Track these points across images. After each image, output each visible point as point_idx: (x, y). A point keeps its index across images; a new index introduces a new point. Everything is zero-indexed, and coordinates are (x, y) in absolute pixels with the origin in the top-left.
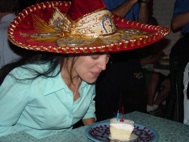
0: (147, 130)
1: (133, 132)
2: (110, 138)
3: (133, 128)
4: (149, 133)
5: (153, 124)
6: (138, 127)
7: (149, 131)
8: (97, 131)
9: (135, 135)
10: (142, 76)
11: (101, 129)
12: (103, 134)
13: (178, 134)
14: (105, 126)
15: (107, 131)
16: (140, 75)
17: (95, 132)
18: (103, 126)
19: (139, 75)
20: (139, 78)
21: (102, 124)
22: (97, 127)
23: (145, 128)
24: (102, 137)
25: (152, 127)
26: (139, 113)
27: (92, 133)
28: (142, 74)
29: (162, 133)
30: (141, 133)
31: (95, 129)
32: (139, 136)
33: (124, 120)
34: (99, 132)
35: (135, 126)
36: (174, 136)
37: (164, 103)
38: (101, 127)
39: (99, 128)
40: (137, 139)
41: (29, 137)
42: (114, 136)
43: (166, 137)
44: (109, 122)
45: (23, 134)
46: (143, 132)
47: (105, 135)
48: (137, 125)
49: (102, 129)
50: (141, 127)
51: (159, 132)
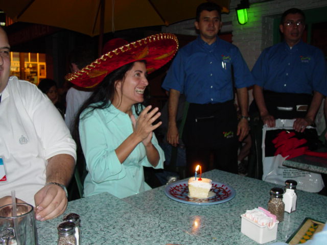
0: (224, 188)
1: (211, 190)
2: (189, 196)
3: (211, 186)
4: (227, 191)
5: (231, 181)
6: (216, 185)
7: (227, 188)
8: (176, 189)
9: (213, 193)
10: (232, 136)
11: (180, 187)
12: (183, 193)
13: (254, 190)
14: (185, 185)
15: (186, 190)
16: (230, 135)
17: (175, 191)
18: (183, 185)
19: (228, 134)
20: (228, 137)
21: (182, 183)
22: (177, 186)
23: (223, 186)
24: (181, 195)
25: (230, 184)
26: (218, 171)
27: (172, 192)
28: (233, 133)
29: (239, 190)
30: (219, 191)
31: (175, 188)
32: (217, 193)
33: (202, 179)
34: (179, 191)
35: (213, 184)
36: (251, 192)
37: (247, 159)
38: (181, 186)
39: (178, 187)
40: (215, 197)
41: (112, 198)
42: (193, 194)
43: (243, 193)
44: (188, 180)
45: (106, 195)
46: (221, 189)
47: (185, 193)
48: (215, 184)
49: (182, 188)
50: (219, 185)
51: (236, 190)
